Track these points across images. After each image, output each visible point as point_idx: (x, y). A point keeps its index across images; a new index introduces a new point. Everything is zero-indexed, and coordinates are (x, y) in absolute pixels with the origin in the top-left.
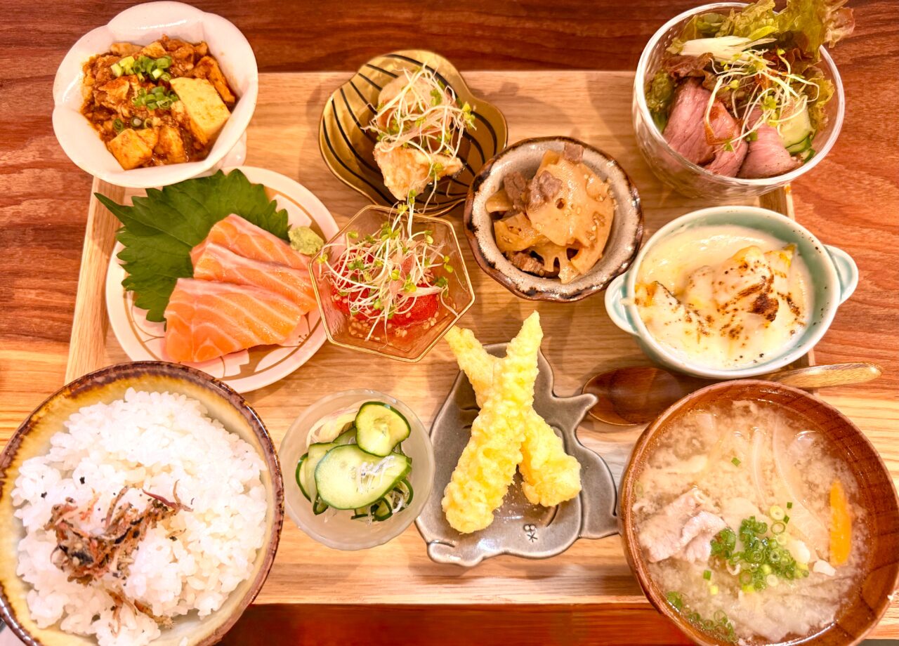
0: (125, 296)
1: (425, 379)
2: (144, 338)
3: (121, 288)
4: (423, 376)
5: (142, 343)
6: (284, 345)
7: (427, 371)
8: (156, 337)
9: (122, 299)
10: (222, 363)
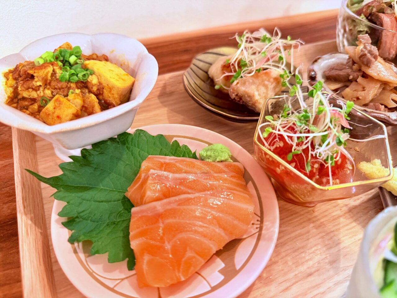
0: (75, 252)
1: (354, 224)
2: (111, 284)
3: (69, 245)
4: (351, 223)
5: (112, 290)
6: (244, 237)
7: (352, 217)
8: (122, 280)
9: (74, 255)
10: (200, 277)
